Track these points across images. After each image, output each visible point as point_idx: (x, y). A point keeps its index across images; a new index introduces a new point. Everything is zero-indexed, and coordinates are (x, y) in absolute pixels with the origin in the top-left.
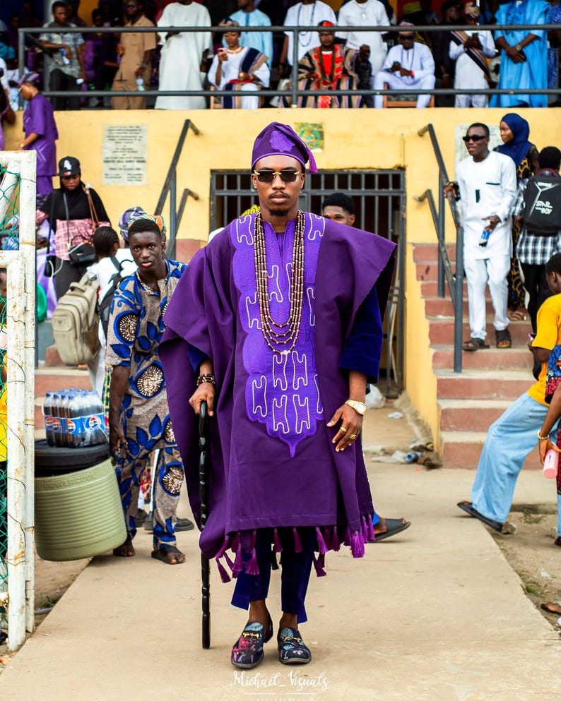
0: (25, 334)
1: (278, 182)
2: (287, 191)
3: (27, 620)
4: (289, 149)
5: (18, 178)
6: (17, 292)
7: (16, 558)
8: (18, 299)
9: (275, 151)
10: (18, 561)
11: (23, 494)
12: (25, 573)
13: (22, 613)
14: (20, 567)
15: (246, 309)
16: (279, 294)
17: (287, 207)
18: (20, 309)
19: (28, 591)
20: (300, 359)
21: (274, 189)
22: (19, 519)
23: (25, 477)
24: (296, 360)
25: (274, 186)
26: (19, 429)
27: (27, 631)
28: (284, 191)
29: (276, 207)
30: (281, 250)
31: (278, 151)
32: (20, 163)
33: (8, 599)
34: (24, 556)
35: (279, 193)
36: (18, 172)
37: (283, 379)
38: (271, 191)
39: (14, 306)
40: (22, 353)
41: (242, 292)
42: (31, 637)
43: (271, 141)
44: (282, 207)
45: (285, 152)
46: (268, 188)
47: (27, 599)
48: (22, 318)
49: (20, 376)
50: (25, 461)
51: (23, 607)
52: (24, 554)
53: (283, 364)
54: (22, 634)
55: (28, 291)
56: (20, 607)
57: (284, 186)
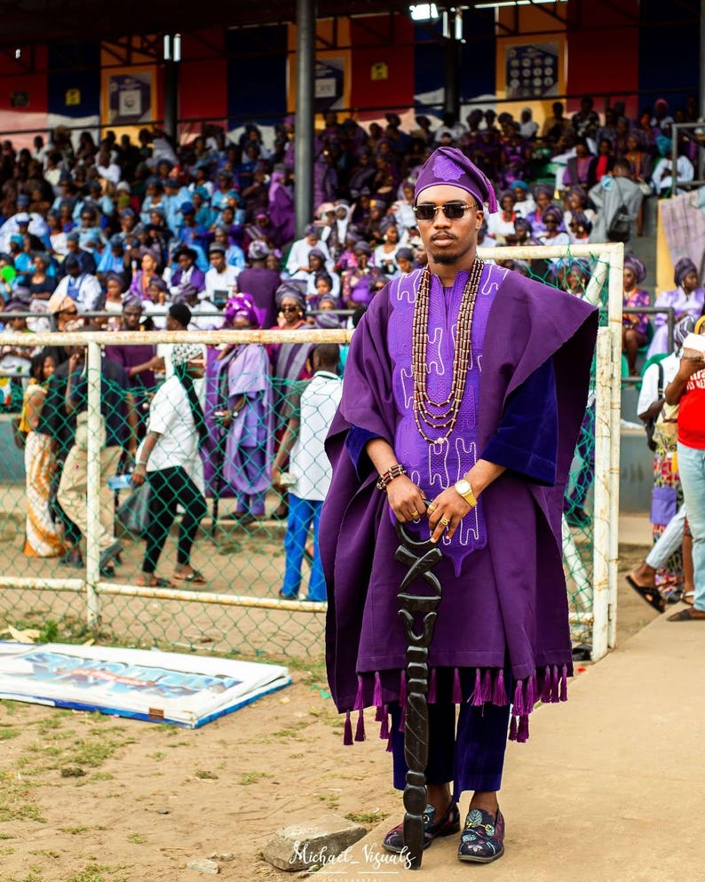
0: (612, 397)
1: (441, 219)
2: (454, 231)
3: (609, 637)
4: (456, 177)
5: (608, 266)
6: (604, 361)
7: (600, 584)
8: (604, 367)
9: (438, 181)
10: (602, 587)
11: (607, 532)
12: (609, 597)
13: (604, 630)
14: (604, 592)
15: (401, 385)
16: (440, 365)
17: (454, 252)
18: (607, 375)
19: (611, 614)
20: (467, 448)
21: (437, 228)
22: (604, 553)
23: (610, 517)
24: (461, 450)
25: (436, 224)
26: (604, 476)
27: (609, 647)
28: (449, 231)
29: (440, 252)
30: (447, 309)
31: (441, 180)
32: (609, 253)
33: (593, 618)
34: (608, 583)
35: (443, 233)
36: (607, 261)
37: (443, 474)
38: (432, 232)
39: (602, 374)
40: (608, 413)
41: (397, 362)
42: (612, 651)
43: (434, 169)
44: (448, 252)
45: (450, 181)
46: (429, 227)
47: (609, 620)
48: (609, 384)
49: (606, 431)
50: (610, 502)
51: (605, 626)
52: (607, 581)
53: (443, 455)
54: (604, 648)
55: (614, 360)
56: (602, 626)
57: (448, 224)
